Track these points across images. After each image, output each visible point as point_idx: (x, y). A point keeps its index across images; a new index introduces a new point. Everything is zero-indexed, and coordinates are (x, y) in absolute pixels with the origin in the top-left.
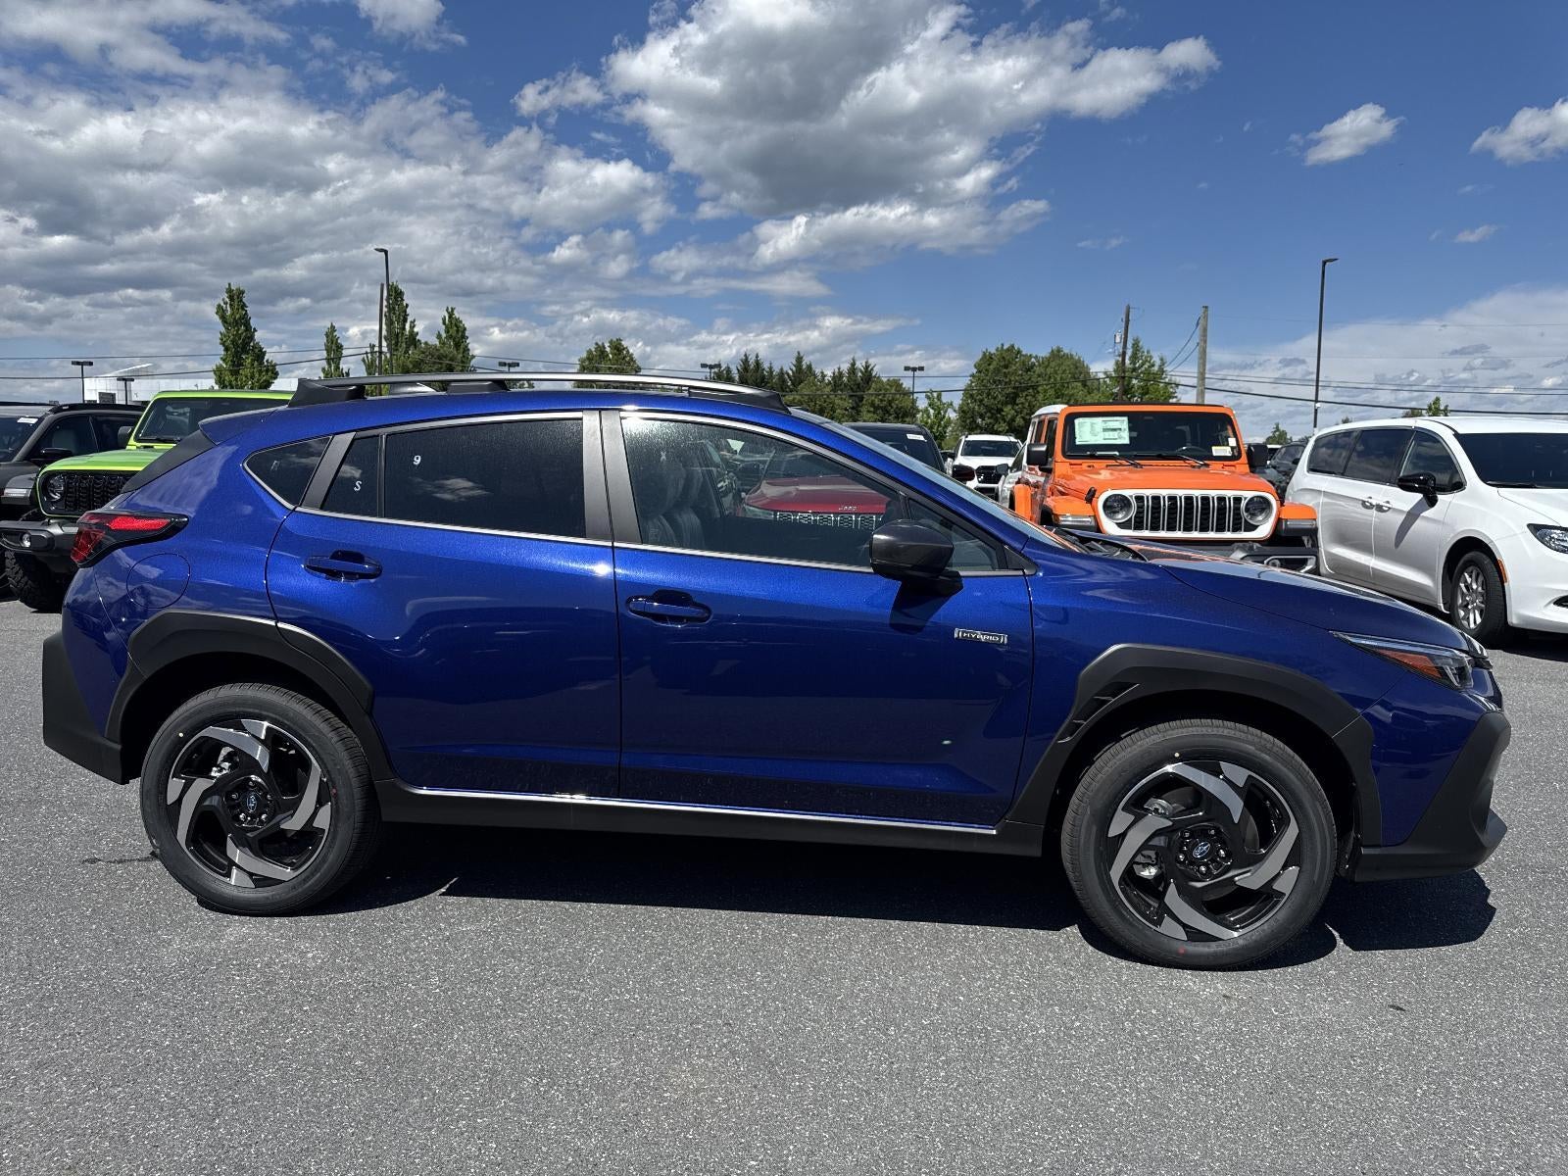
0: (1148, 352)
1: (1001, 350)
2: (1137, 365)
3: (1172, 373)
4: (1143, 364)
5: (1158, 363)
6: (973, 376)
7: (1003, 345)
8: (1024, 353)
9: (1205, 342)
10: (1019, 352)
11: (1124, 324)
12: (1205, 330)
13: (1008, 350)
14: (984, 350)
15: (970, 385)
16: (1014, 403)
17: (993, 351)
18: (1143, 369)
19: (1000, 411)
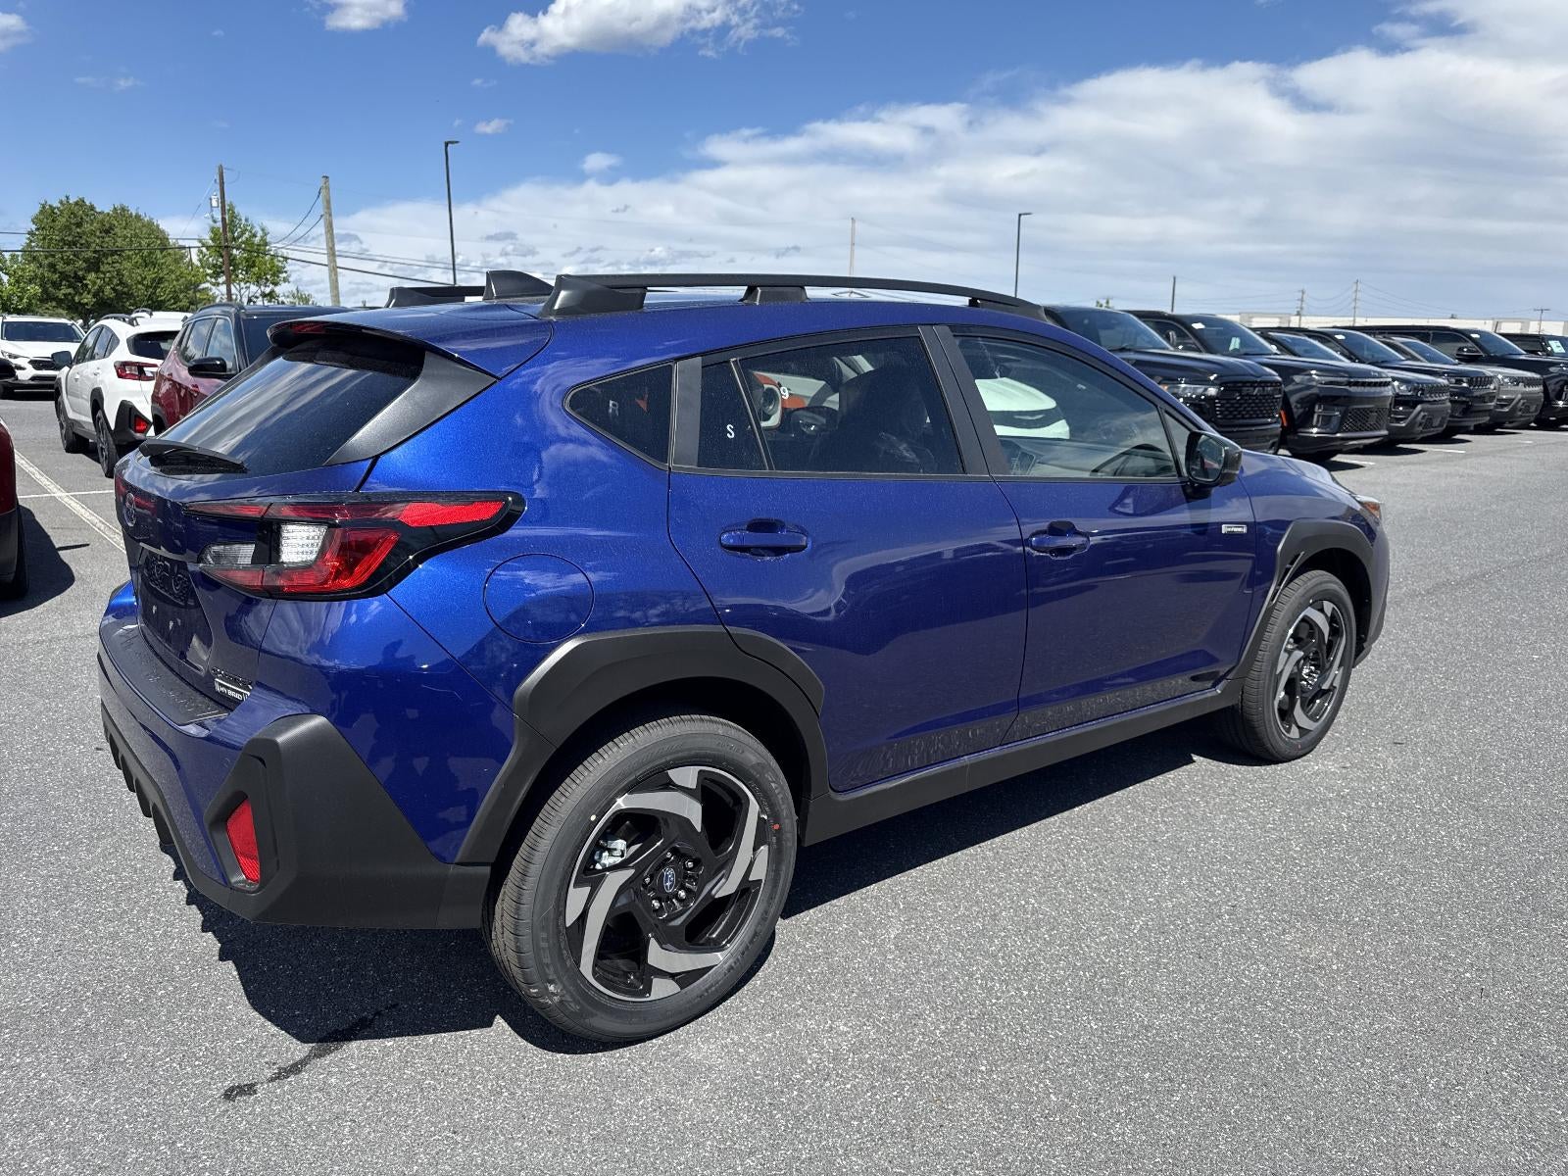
0: (246, 220)
1: (65, 203)
2: (236, 234)
3: (278, 245)
4: (243, 233)
5: (260, 234)
6: (31, 233)
7: (67, 198)
8: (98, 210)
9: (330, 215)
10: (92, 208)
11: (218, 187)
12: (328, 202)
13: (76, 203)
14: (43, 202)
15: (29, 245)
16: (97, 271)
17: (56, 204)
18: (244, 238)
19: (81, 279)
